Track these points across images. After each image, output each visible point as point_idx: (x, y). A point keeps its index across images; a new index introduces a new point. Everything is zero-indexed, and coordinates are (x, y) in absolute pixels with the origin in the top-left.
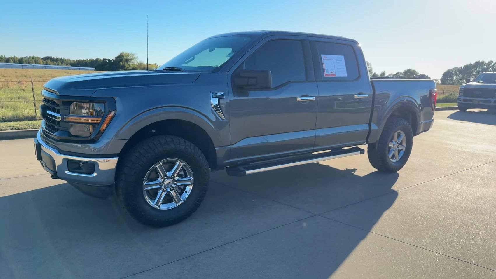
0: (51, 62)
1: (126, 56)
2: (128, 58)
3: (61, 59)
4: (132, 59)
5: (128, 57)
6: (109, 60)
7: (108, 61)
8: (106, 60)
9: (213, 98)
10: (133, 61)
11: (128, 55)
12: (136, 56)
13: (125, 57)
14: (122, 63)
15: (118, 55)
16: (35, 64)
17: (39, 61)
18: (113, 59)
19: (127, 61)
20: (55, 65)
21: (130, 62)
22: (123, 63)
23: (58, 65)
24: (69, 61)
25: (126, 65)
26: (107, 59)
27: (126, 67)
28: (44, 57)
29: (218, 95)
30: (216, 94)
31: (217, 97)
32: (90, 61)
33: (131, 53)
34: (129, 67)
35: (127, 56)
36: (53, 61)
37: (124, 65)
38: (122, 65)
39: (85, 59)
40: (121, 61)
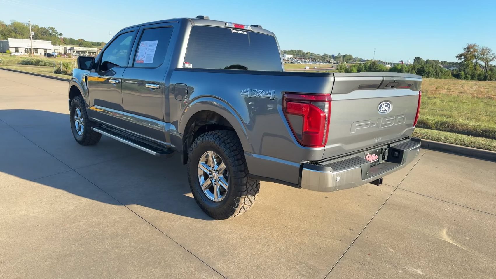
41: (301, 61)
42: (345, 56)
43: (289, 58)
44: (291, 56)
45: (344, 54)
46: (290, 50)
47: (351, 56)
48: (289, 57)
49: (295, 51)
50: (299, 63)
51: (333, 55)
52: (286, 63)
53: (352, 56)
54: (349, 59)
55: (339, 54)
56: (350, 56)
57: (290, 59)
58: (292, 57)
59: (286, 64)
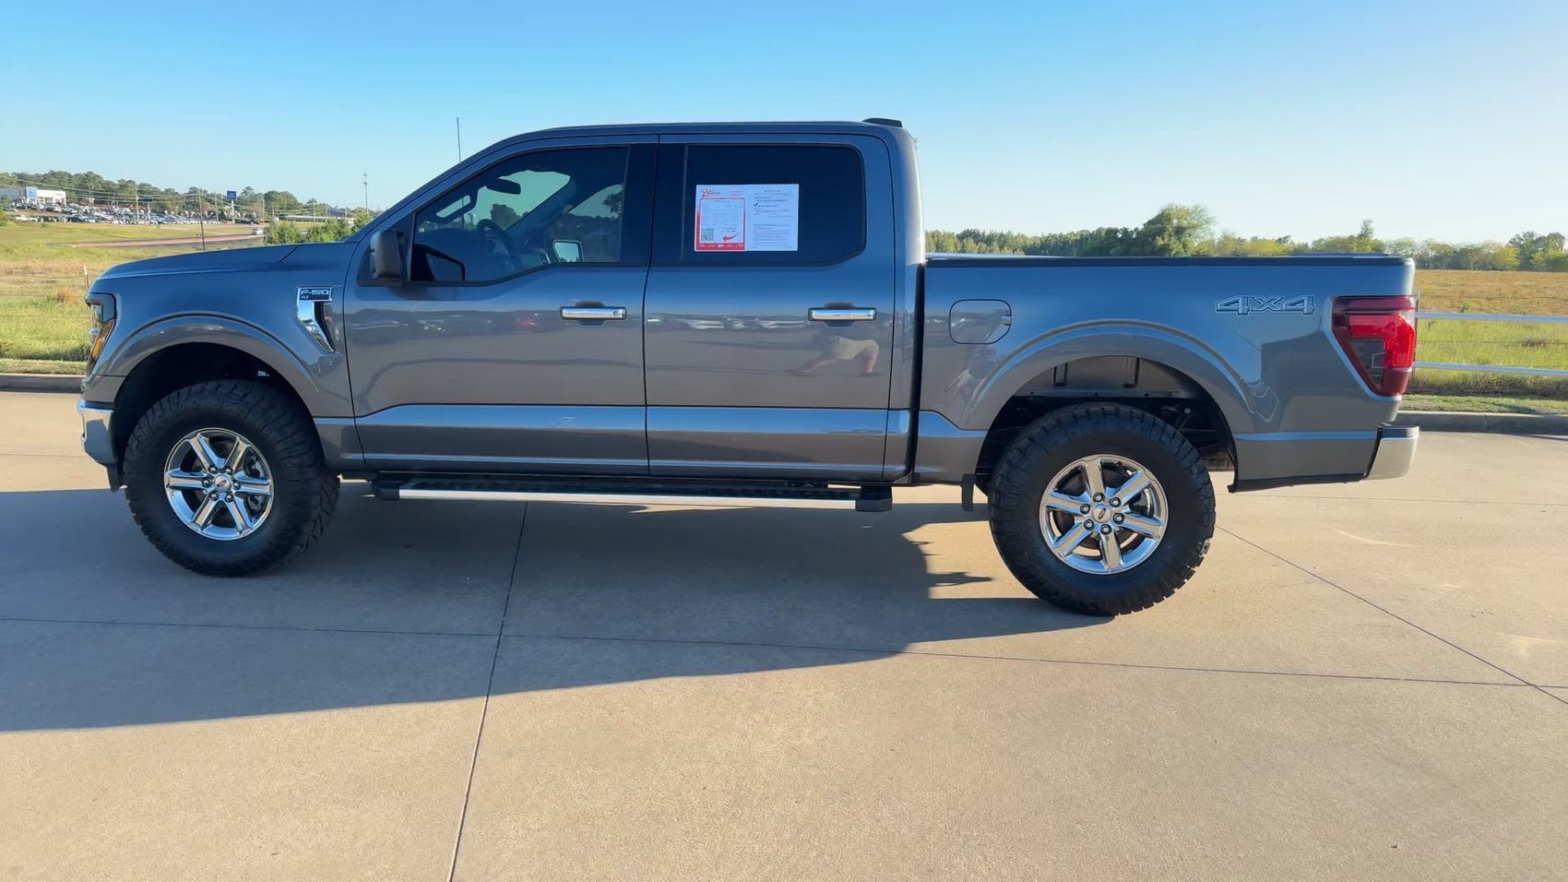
0: (974, 245)
1: (1177, 218)
2: (1185, 223)
3: (1002, 235)
4: (1194, 227)
5: (1185, 219)
6: (1125, 231)
7: (1120, 236)
8: (1116, 231)
9: (301, 299)
10: (1198, 231)
11: (1185, 213)
12: (1209, 216)
13: (1175, 221)
14: (1163, 239)
15: (1152, 215)
16: (937, 251)
17: (945, 244)
18: (1136, 230)
19: (1179, 231)
20: (984, 253)
21: (1190, 236)
22: (1166, 239)
23: (991, 251)
24: (1022, 241)
25: (1175, 246)
26: (1119, 228)
27: (1171, 250)
28: (959, 231)
29: (313, 292)
30: (310, 290)
31: (312, 297)
32: (1078, 237)
33: (1196, 208)
34: (1182, 251)
35: (1182, 216)
36: (979, 244)
37: (1169, 245)
38: (1164, 245)
39: (1065, 233)
40: (1160, 232)
41: (110, 212)
42: (269, 197)
43: (54, 201)
44: (58, 195)
45: (265, 192)
46: (43, 171)
47: (292, 196)
48: (51, 199)
49: (70, 176)
50: (103, 219)
51: (229, 193)
52: (46, 219)
53: (295, 195)
54: (285, 207)
55: (248, 188)
56: (288, 196)
57: (59, 204)
58: (64, 197)
59: (47, 223)
